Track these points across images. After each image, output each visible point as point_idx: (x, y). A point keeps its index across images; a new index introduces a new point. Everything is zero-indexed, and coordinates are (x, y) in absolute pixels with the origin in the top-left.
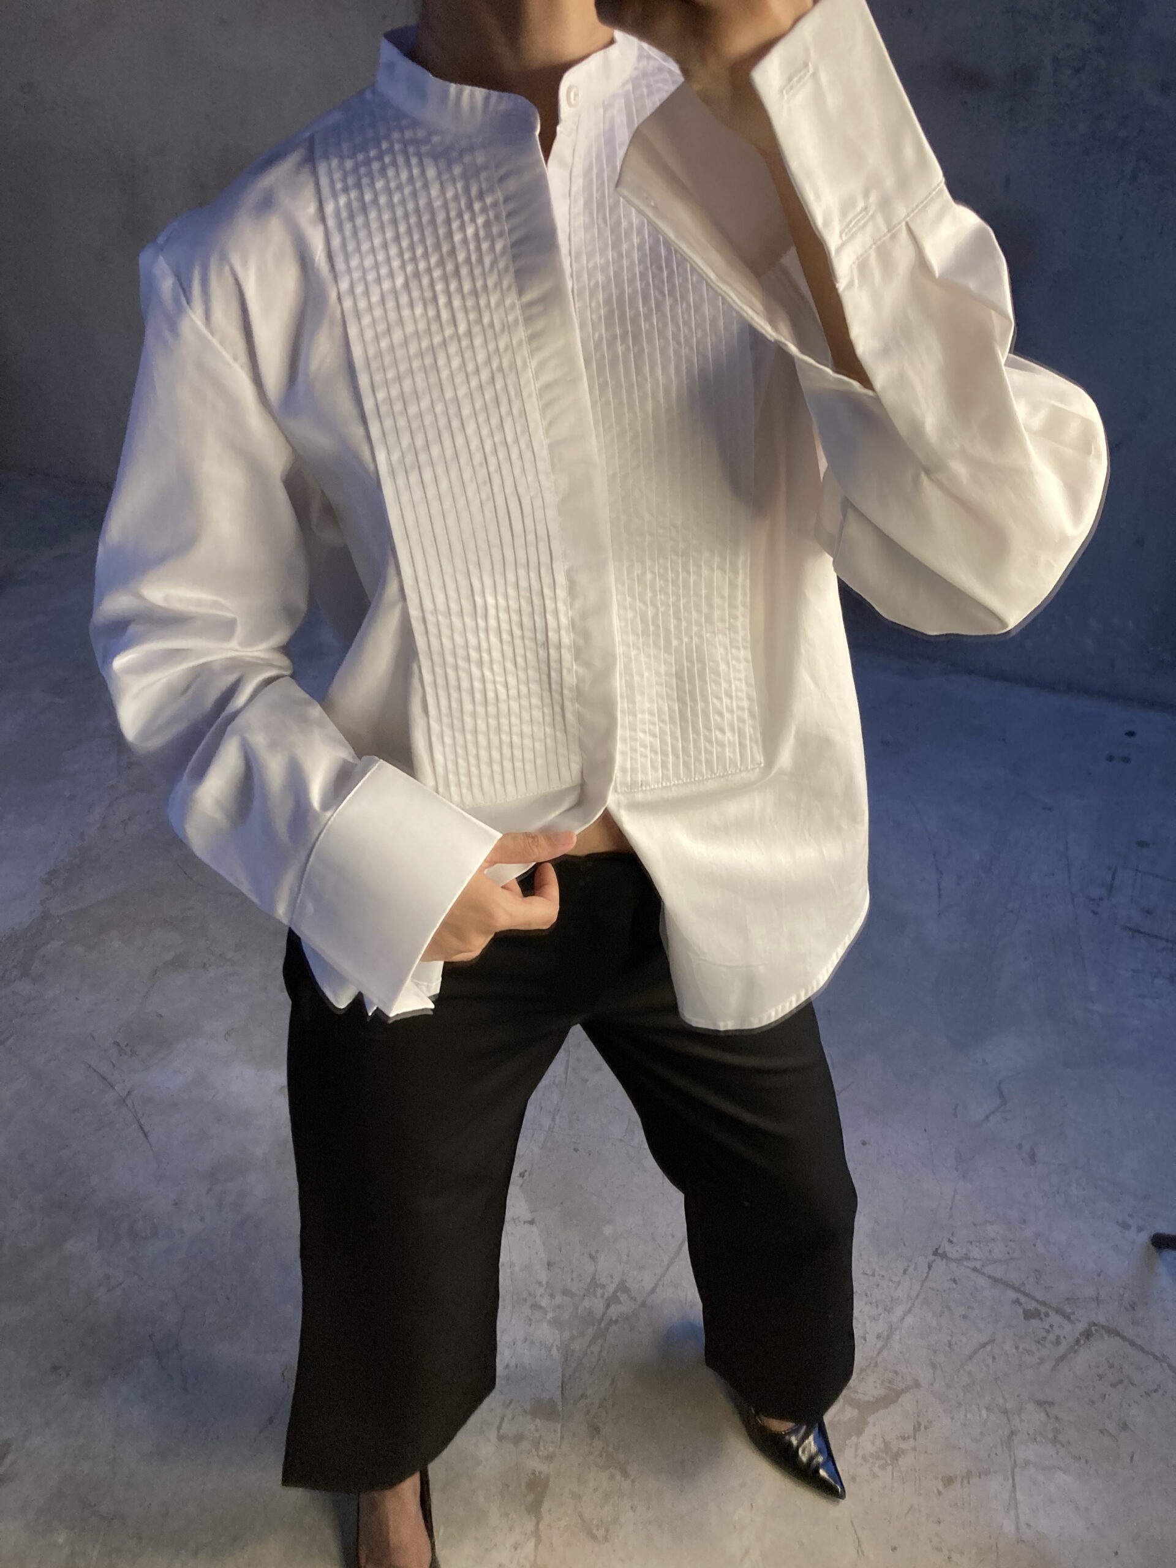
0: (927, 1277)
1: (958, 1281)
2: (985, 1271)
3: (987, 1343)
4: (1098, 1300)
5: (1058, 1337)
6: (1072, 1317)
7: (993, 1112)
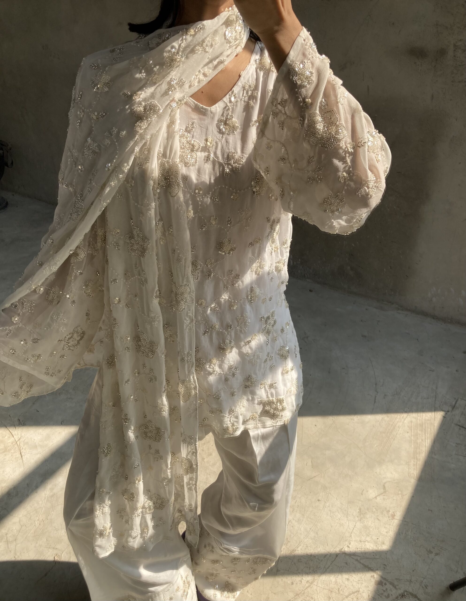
0: (334, 560)
1: (348, 564)
2: (361, 561)
3: (356, 592)
4: (410, 581)
5: (388, 595)
6: (397, 587)
7: (379, 495)
